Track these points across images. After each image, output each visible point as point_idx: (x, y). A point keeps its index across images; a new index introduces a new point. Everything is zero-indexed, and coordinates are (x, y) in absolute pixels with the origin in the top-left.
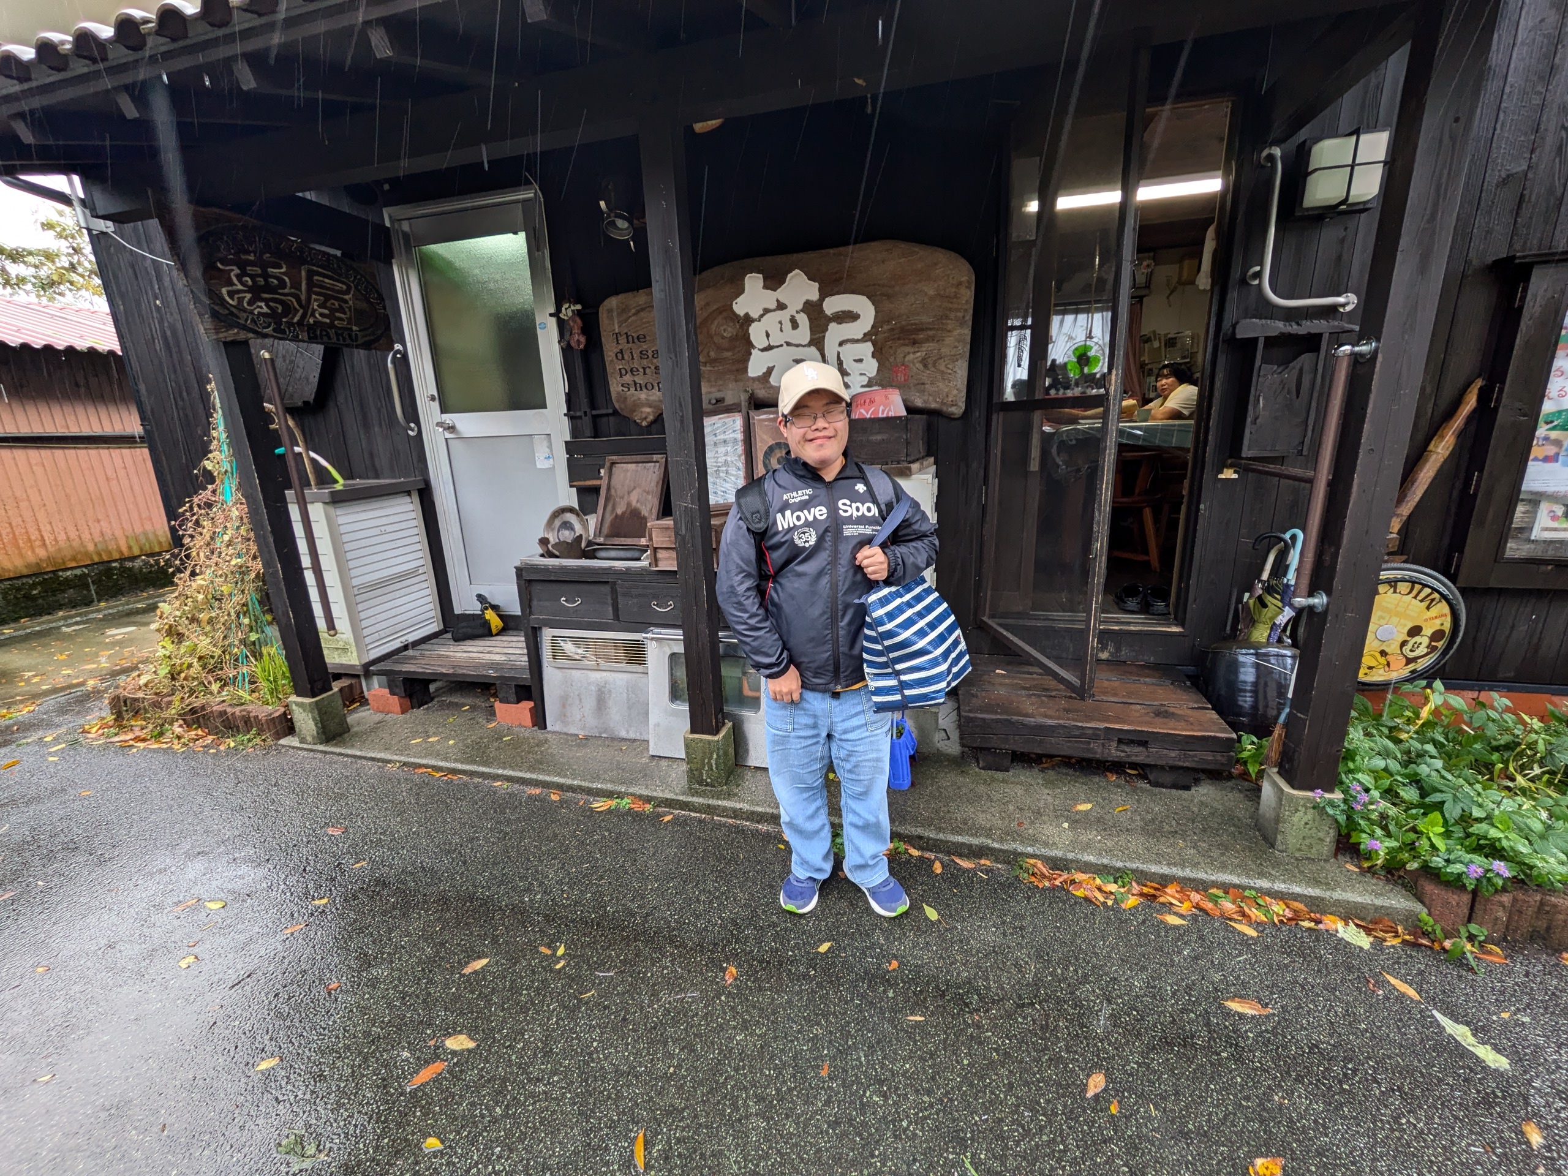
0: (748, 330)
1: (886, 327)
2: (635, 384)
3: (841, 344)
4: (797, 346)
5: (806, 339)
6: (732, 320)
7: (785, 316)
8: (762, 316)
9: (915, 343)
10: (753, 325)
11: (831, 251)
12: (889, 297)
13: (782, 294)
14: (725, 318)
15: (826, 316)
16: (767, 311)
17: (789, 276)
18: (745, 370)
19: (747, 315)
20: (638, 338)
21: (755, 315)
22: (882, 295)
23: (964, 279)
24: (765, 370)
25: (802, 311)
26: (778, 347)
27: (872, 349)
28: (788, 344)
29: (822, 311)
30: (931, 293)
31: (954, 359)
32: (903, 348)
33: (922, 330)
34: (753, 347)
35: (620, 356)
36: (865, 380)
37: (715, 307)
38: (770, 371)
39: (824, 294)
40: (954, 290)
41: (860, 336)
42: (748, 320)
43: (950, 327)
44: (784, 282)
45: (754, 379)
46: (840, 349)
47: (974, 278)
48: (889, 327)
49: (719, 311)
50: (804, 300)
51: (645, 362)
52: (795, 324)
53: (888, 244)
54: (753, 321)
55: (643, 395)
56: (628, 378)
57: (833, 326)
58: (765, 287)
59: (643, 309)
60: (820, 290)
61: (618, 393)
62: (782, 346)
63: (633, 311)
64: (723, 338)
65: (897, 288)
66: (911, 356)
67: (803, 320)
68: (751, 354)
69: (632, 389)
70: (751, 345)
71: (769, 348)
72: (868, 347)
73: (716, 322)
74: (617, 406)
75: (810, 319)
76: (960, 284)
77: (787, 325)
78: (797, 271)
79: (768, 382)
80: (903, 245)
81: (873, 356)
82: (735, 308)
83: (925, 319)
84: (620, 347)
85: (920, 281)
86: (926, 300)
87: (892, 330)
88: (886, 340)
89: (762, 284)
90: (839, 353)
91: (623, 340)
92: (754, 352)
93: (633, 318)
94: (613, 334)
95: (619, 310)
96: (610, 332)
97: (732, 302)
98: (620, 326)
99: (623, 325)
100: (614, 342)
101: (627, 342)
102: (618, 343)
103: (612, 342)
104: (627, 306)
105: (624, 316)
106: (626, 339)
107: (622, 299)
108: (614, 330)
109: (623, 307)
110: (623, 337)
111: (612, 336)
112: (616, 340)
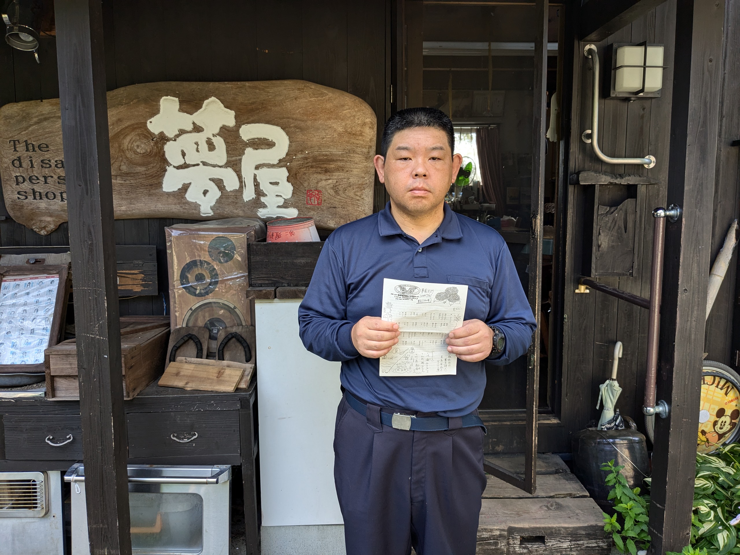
0: (162, 148)
1: (300, 156)
2: (34, 192)
3: (257, 168)
4: (214, 166)
5: (223, 160)
6: (146, 137)
7: (201, 138)
8: (177, 136)
9: (326, 171)
10: (168, 143)
11: (247, 84)
12: (301, 129)
13: (198, 117)
14: (139, 135)
15: (243, 141)
16: (182, 132)
17: (206, 102)
18: (160, 185)
19: (162, 133)
20: (39, 147)
21: (170, 134)
22: (295, 127)
23: (368, 120)
24: (180, 186)
25: (218, 134)
26: (194, 165)
27: (287, 174)
28: (205, 164)
29: (238, 136)
30: (340, 129)
31: (361, 187)
32: (315, 176)
33: (333, 161)
34: (169, 164)
35: (17, 163)
36: (281, 202)
37: (128, 123)
38: (185, 188)
39: (240, 121)
40: (359, 129)
41: (276, 162)
42: (163, 139)
43: (357, 160)
44: (201, 107)
45: (168, 194)
46: (256, 172)
47: (375, 120)
48: (303, 156)
49: (133, 128)
50: (220, 125)
51: (46, 171)
52: (211, 147)
53: (300, 84)
54: (168, 140)
55: (43, 204)
56: (26, 186)
57: (249, 151)
58: (181, 110)
59: (46, 119)
60: (236, 117)
61: (13, 201)
62: (198, 165)
63: (35, 120)
64: (136, 153)
65: (309, 123)
66: (324, 183)
67: (219, 143)
68: (166, 170)
69: (31, 198)
70: (164, 162)
71: (185, 166)
72: (283, 173)
73: (128, 138)
74: (11, 214)
75: (226, 143)
76: (364, 124)
77: (204, 146)
78: (213, 98)
79: (183, 197)
80: (313, 86)
81: (288, 181)
82: (149, 126)
83: (336, 151)
84: (18, 154)
85: (329, 119)
86: (336, 135)
87: (306, 158)
88: (301, 167)
89: (178, 107)
90: (255, 176)
91: (21, 148)
92: (170, 170)
93: (35, 126)
94: (10, 141)
95: (18, 117)
96: (8, 138)
97: (147, 120)
98: (19, 133)
99: (22, 133)
100: (11, 149)
101: (26, 150)
102: (15, 150)
103: (9, 149)
104: (28, 114)
105: (24, 124)
106: (25, 147)
107: (24, 107)
108: (12, 137)
109: (24, 114)
110: (21, 145)
111: (10, 143)
112: (13, 147)
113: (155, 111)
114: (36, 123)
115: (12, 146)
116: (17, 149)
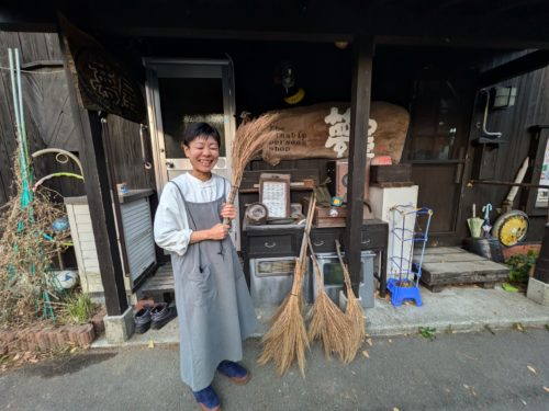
0: (329, 129)
1: (380, 132)
2: (276, 148)
7: (344, 125)
9: (388, 138)
12: (383, 121)
18: (324, 145)
20: (281, 129)
23: (407, 117)
24: (332, 145)
26: (339, 136)
27: (374, 139)
28: (343, 136)
32: (384, 140)
33: (392, 134)
36: (369, 151)
41: (371, 134)
43: (400, 133)
44: (346, 112)
45: (327, 148)
47: (410, 118)
52: (347, 128)
55: (278, 153)
56: (273, 145)
59: (284, 117)
61: (267, 151)
64: (318, 131)
65: (386, 118)
66: (386, 143)
68: (328, 138)
69: (274, 150)
70: (328, 135)
71: (336, 137)
73: (317, 125)
74: (263, 157)
76: (405, 120)
77: (344, 128)
79: (333, 150)
80: (388, 104)
81: (373, 142)
83: (394, 130)
85: (393, 117)
88: (379, 136)
89: (337, 112)
113: (328, 113)
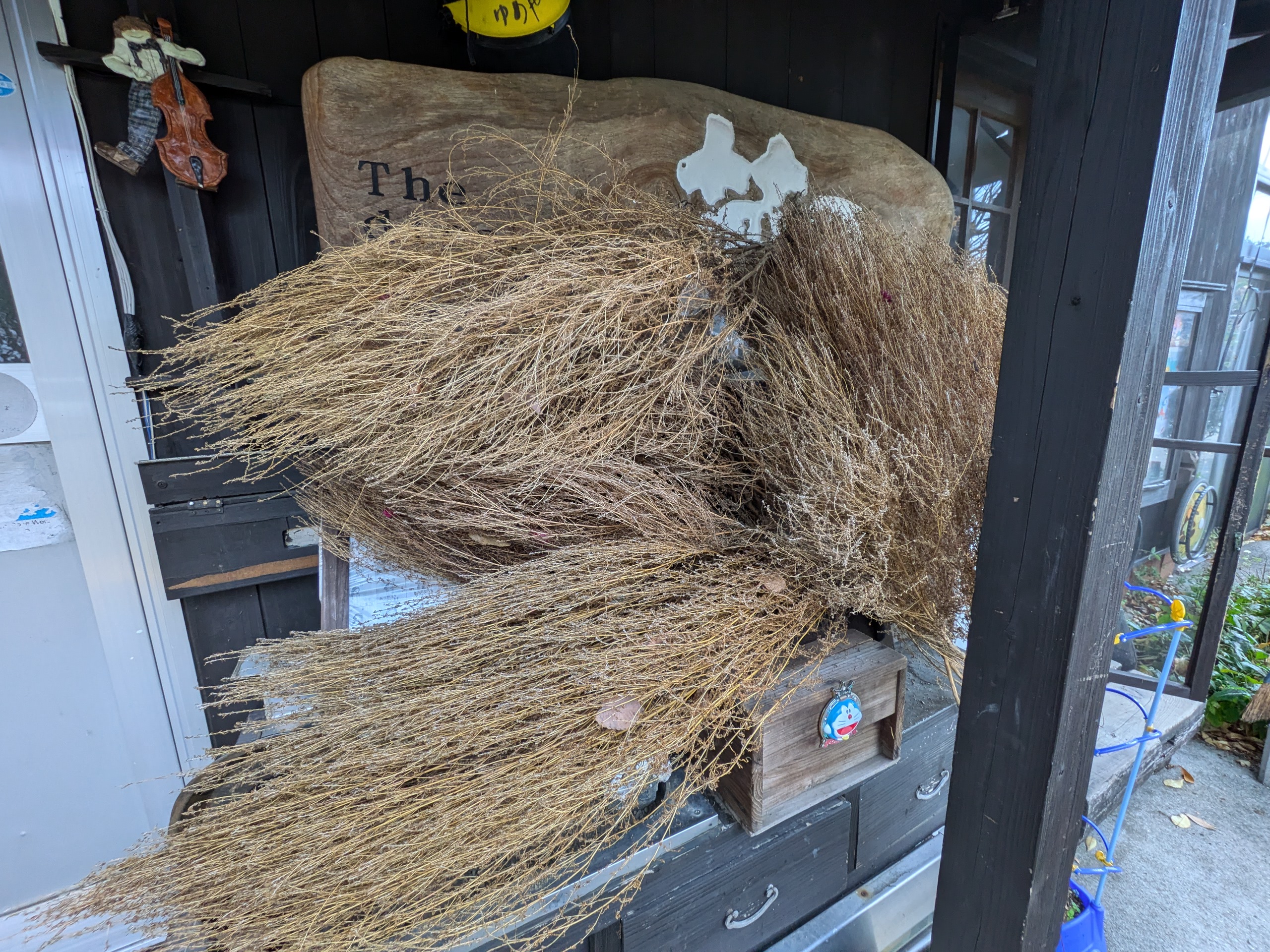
6: (671, 196)
8: (722, 203)
11: (823, 121)
13: (758, 170)
16: (730, 196)
17: (770, 142)
19: (697, 193)
21: (710, 197)
37: (644, 161)
39: (814, 188)
42: (697, 205)
44: (764, 150)
49: (650, 174)
50: (787, 190)
54: (705, 208)
58: (736, 148)
59: (459, 119)
60: (810, 179)
78: (780, 136)
82: (680, 174)
84: (383, 205)
85: (914, 204)
89: (732, 141)
91: (392, 186)
93: (431, 133)
94: (362, 163)
95: (381, 100)
96: (355, 155)
97: (678, 160)
98: (389, 146)
99: (398, 146)
100: (362, 187)
101: (405, 194)
102: (376, 192)
103: (355, 184)
104: (408, 96)
105: (402, 123)
106: (405, 186)
107: (390, 76)
108: (368, 152)
109: (396, 96)
110: (394, 179)
111: (360, 168)
112: (369, 182)
113: (694, 144)
114: (434, 125)
115: (366, 179)
116: (381, 190)
